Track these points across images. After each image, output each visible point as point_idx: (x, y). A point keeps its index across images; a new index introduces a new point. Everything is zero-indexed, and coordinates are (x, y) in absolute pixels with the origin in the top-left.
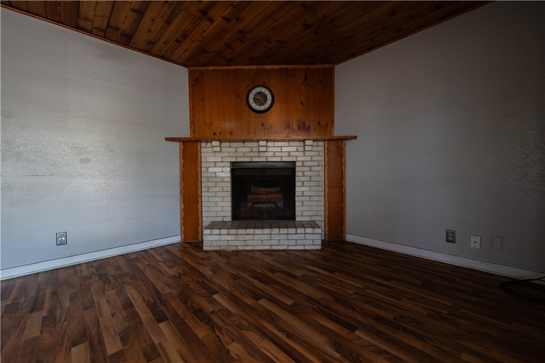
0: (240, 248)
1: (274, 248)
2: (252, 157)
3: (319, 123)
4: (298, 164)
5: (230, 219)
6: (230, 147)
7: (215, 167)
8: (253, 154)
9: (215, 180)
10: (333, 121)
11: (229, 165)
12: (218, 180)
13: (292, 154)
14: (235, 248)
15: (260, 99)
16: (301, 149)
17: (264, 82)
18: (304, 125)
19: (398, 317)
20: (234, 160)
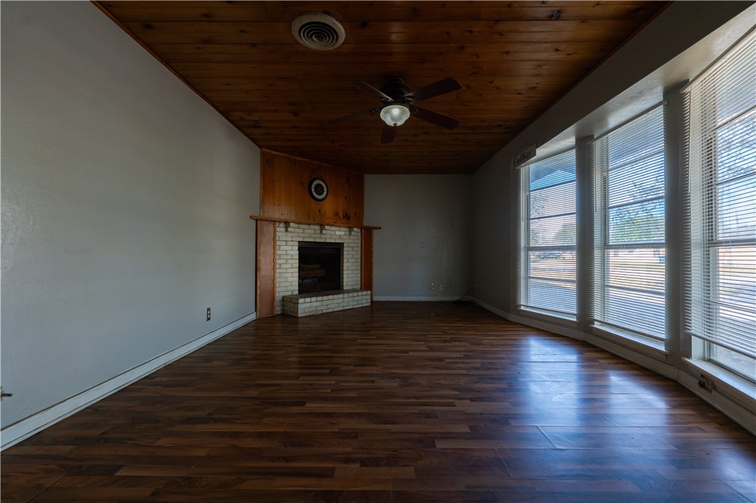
0: (324, 311)
1: (345, 308)
2: (315, 238)
3: (355, 214)
4: (345, 245)
5: (297, 292)
6: (299, 228)
7: (286, 245)
8: (316, 236)
9: (286, 258)
10: (363, 214)
11: (297, 244)
12: (289, 257)
13: (342, 237)
14: (321, 312)
15: (319, 189)
16: (348, 233)
17: (321, 176)
18: (347, 215)
20: (302, 240)
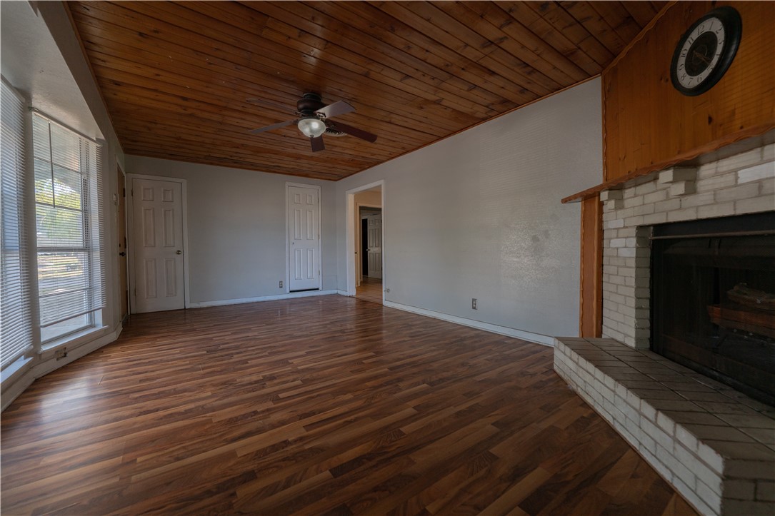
19: (234, 501)
